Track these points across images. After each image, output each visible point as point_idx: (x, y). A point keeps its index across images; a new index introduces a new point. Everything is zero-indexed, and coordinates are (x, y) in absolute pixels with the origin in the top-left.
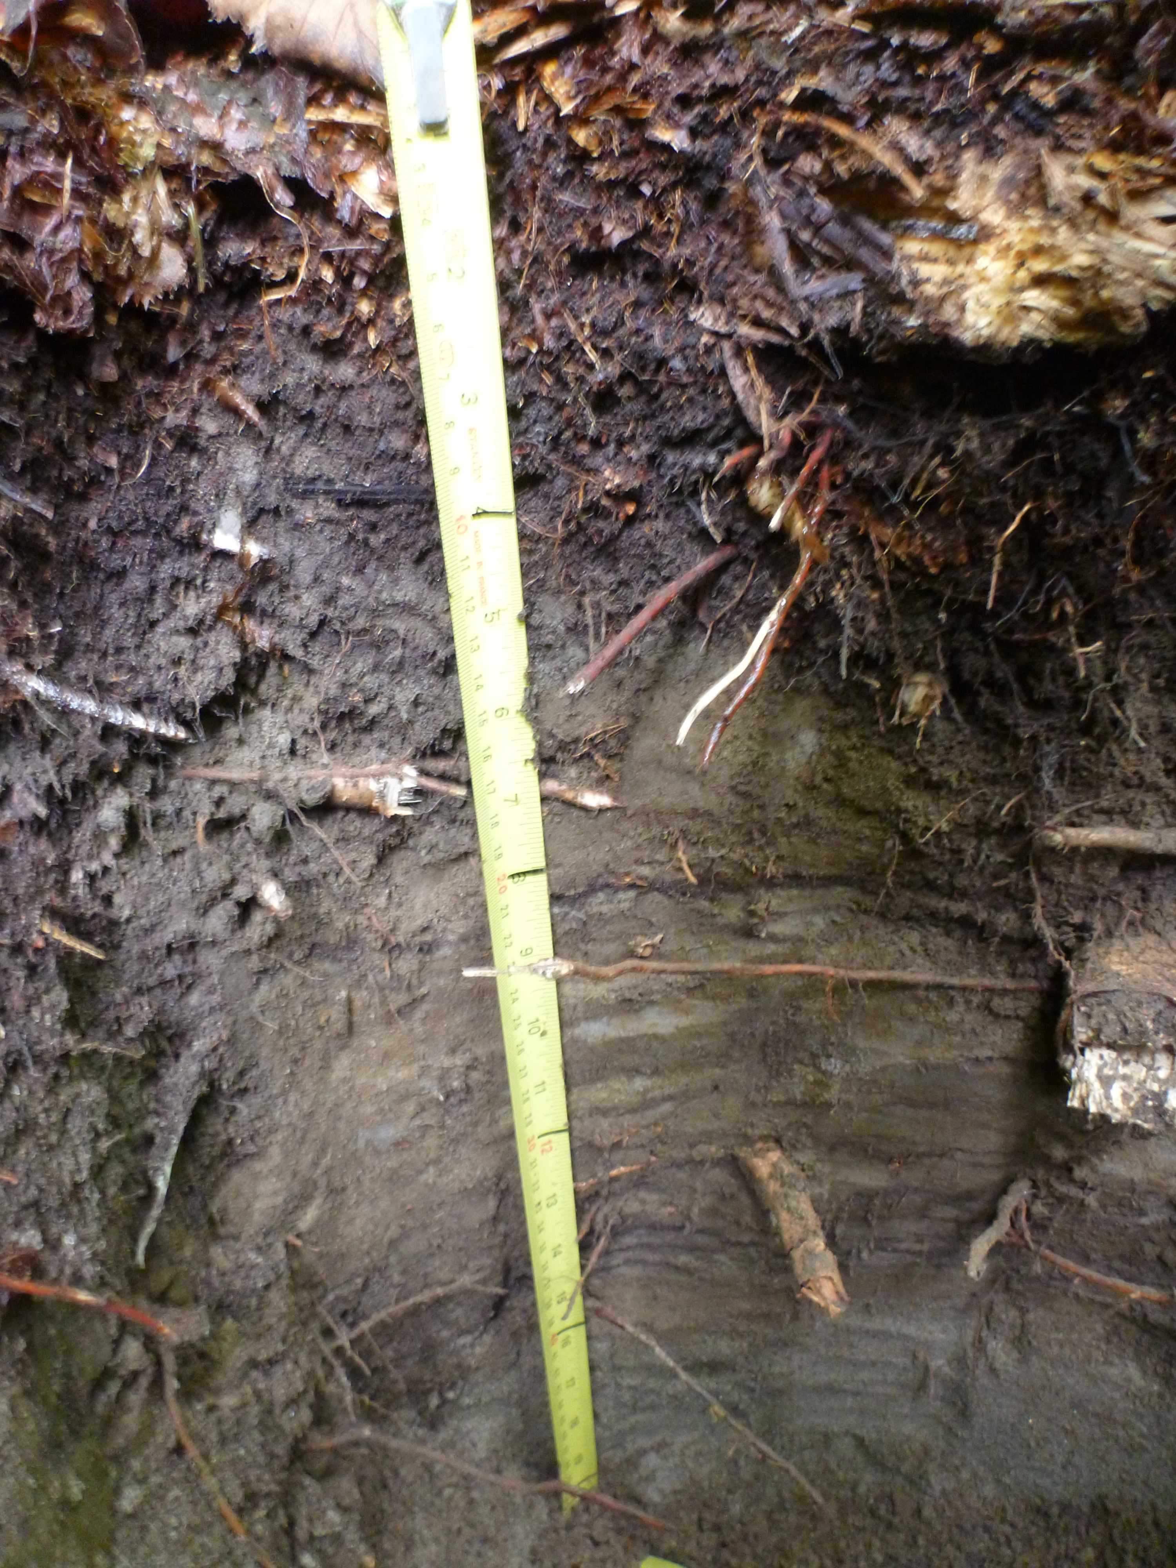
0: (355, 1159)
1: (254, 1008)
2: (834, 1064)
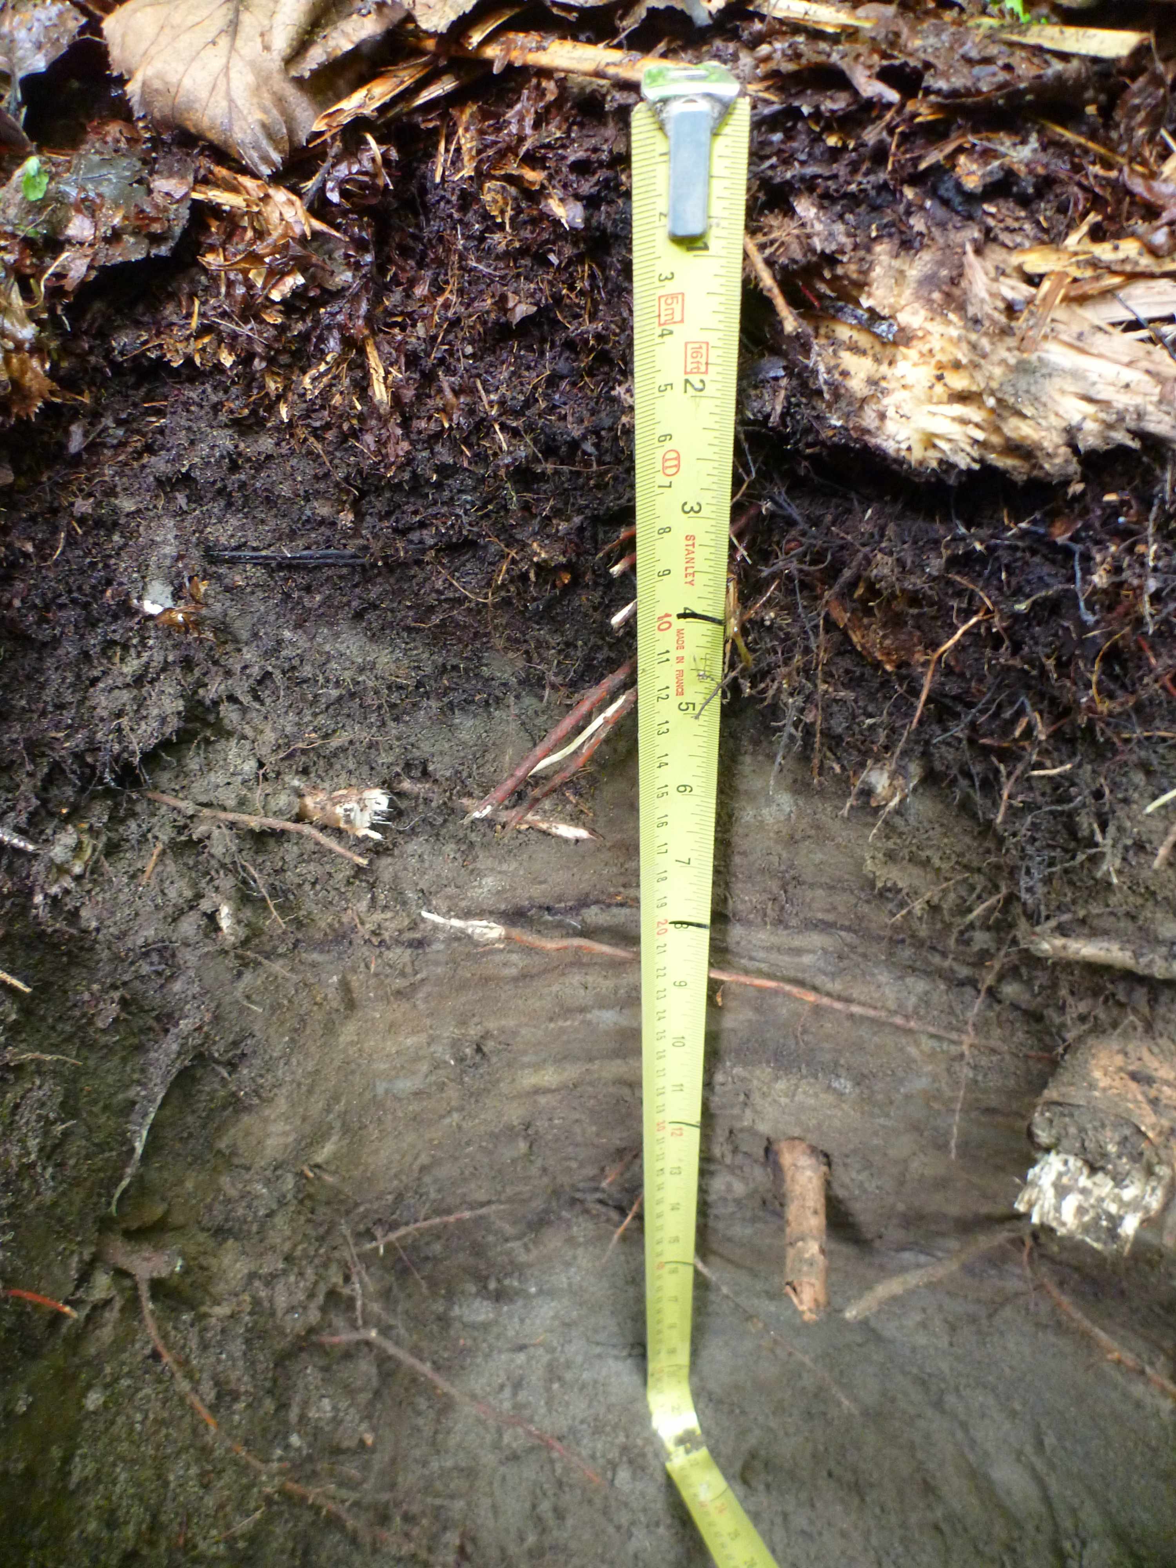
0: (374, 1103)
1: (238, 994)
2: (844, 1084)
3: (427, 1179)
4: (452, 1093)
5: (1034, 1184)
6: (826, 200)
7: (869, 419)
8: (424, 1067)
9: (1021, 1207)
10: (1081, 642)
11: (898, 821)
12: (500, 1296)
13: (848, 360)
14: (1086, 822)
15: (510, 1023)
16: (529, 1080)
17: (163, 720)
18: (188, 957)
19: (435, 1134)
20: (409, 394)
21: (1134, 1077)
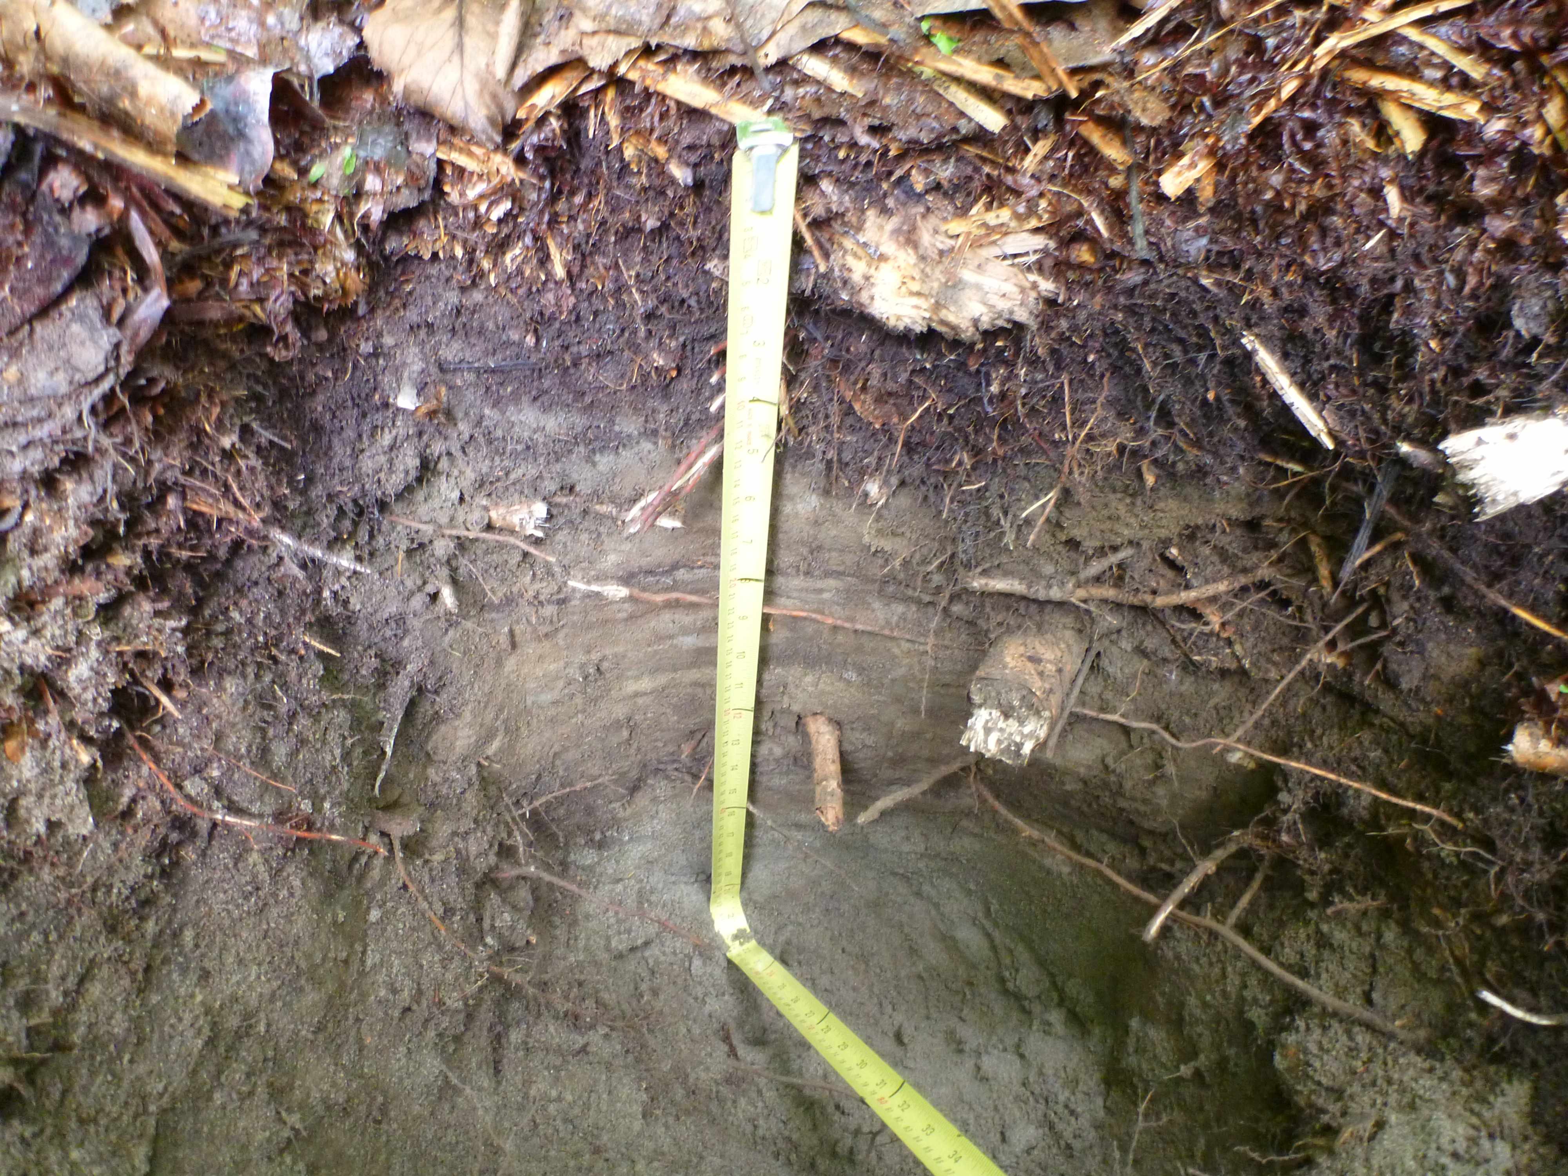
0: (526, 711)
1: (446, 645)
2: (851, 675)
3: (558, 762)
4: (579, 700)
5: (971, 728)
6: (838, 183)
7: (864, 297)
8: (561, 684)
9: (963, 742)
10: (987, 418)
11: (885, 512)
12: (601, 845)
13: (850, 261)
14: (996, 512)
15: (620, 649)
16: (631, 687)
17: (407, 473)
18: (415, 624)
19: (564, 730)
20: (576, 270)
21: (1031, 659)
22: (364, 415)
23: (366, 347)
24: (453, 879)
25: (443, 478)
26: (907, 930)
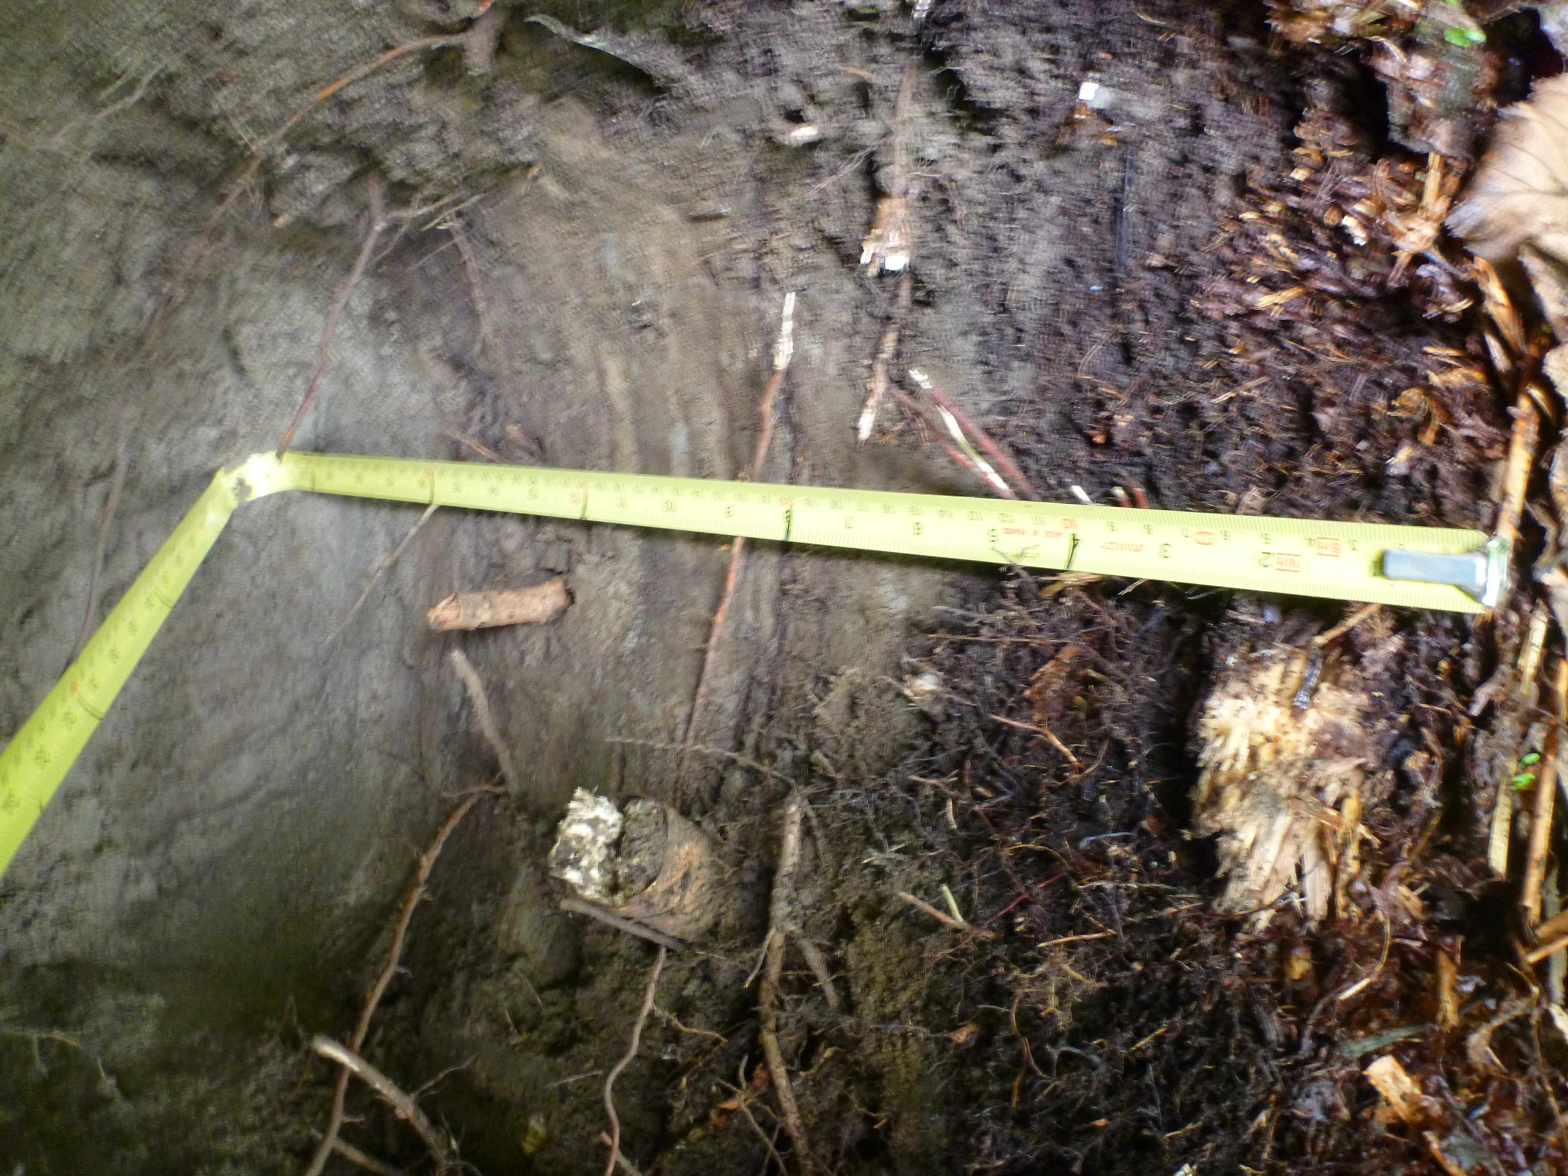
0: (595, 231)
1: (718, 129)
2: (631, 642)
3: (510, 270)
4: (602, 299)
5: (596, 803)
6: (1400, 658)
7: (1235, 686)
8: (631, 278)
9: (579, 793)
10: (1059, 836)
11: (890, 696)
13: (1277, 670)
14: (905, 838)
15: (673, 354)
16: (614, 367)
17: (985, 90)
18: (759, 88)
19: (560, 280)
20: (1260, 322)
21: (686, 876)
22: (1078, 38)
23: (1185, 44)
24: (387, 115)
25: (954, 140)
26: (248, 693)
